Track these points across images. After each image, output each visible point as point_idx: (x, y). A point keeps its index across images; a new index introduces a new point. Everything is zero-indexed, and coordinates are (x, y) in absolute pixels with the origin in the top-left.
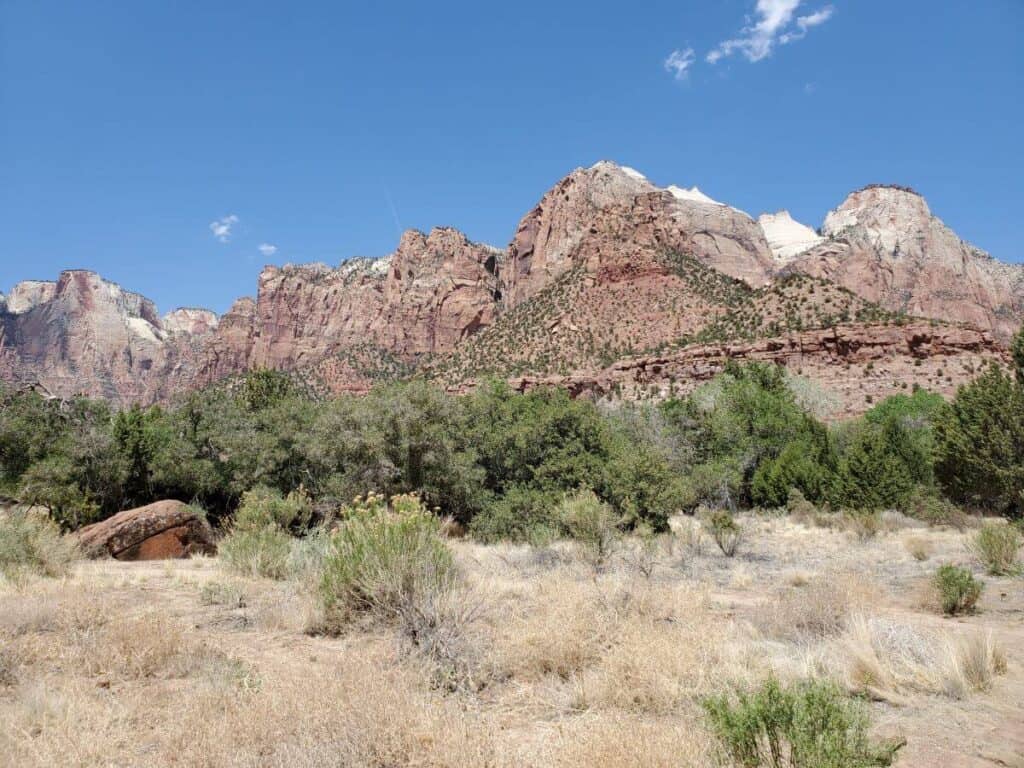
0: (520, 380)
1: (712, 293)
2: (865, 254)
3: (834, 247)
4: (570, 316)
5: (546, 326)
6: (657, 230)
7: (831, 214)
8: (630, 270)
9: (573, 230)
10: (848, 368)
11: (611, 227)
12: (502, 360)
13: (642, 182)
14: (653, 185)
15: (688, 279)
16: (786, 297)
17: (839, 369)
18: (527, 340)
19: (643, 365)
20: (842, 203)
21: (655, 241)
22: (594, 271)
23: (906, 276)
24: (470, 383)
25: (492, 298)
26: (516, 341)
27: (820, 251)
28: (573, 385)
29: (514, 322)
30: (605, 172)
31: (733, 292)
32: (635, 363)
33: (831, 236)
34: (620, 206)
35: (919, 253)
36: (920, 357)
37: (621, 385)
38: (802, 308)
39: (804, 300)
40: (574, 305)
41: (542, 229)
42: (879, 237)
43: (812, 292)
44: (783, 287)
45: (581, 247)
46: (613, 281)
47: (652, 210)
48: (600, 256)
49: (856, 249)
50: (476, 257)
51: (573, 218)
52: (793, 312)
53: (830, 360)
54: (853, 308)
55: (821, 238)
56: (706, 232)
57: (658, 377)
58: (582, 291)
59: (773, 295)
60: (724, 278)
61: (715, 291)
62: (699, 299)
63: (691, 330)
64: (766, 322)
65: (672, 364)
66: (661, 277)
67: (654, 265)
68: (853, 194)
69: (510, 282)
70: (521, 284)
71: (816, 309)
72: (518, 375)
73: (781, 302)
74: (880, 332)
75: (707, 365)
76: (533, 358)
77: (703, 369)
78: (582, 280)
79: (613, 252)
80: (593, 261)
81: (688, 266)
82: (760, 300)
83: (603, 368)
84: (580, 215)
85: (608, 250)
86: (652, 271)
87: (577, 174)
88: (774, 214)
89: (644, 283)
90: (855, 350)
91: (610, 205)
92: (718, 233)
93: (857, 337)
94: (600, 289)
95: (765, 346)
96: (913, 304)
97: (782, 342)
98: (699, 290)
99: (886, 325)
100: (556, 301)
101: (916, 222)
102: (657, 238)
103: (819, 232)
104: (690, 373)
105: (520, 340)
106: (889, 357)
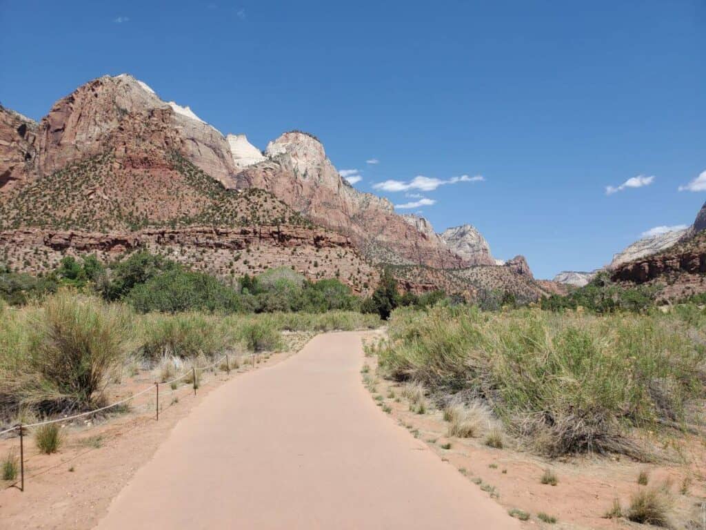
0: (69, 232)
1: (201, 187)
2: (288, 173)
3: (271, 165)
4: (103, 188)
5: (84, 194)
6: (166, 137)
7: (271, 143)
8: (147, 162)
9: (101, 121)
10: (284, 249)
11: (134, 129)
12: (48, 214)
13: (153, 95)
14: (160, 99)
15: (185, 175)
16: (251, 202)
17: (279, 249)
18: (69, 201)
19: (163, 233)
20: (278, 137)
21: (165, 145)
22: (121, 158)
23: (309, 190)
24: (26, 231)
25: (24, 158)
26: (59, 201)
27: (263, 166)
28: (110, 241)
29: (55, 185)
30: (126, 83)
31: (214, 188)
32: (157, 231)
33: (270, 158)
34: (141, 114)
35: (317, 177)
36: (319, 247)
37: (147, 244)
38: (260, 210)
39: (261, 205)
40: (106, 181)
41: (73, 113)
42: (297, 163)
43: (266, 201)
44: (250, 195)
45: (111, 137)
46: (134, 168)
47: (163, 121)
48: (126, 148)
49: (284, 168)
50: (10, 123)
51: (101, 113)
52: (255, 212)
53: (274, 244)
54: (287, 215)
55: (263, 157)
56: (193, 139)
57: (173, 242)
58: (111, 170)
59: (243, 199)
60: (208, 177)
61: (203, 186)
62: (193, 191)
63: (188, 211)
64: (240, 215)
65: (183, 235)
66: (169, 171)
67: (164, 162)
68: (285, 134)
69: (41, 149)
70: (51, 151)
71: (268, 212)
72: (67, 229)
73: (248, 204)
74: (301, 232)
75: (205, 238)
76: (74, 216)
77: (202, 240)
78: (111, 162)
79: (135, 147)
80: (121, 150)
81: (186, 166)
82: (236, 201)
83: (132, 231)
84: (107, 112)
85: (132, 144)
86: (163, 165)
87: (106, 79)
88: (237, 135)
89: (157, 173)
90: (288, 240)
91: (135, 113)
92: (200, 141)
93: (290, 233)
94: (125, 172)
95: (240, 231)
96: (311, 208)
97: (250, 230)
98: (193, 184)
99: (304, 228)
100: (91, 175)
101: (318, 159)
102: (166, 142)
103: (263, 153)
104: (194, 241)
105: (62, 201)
106: (304, 246)
